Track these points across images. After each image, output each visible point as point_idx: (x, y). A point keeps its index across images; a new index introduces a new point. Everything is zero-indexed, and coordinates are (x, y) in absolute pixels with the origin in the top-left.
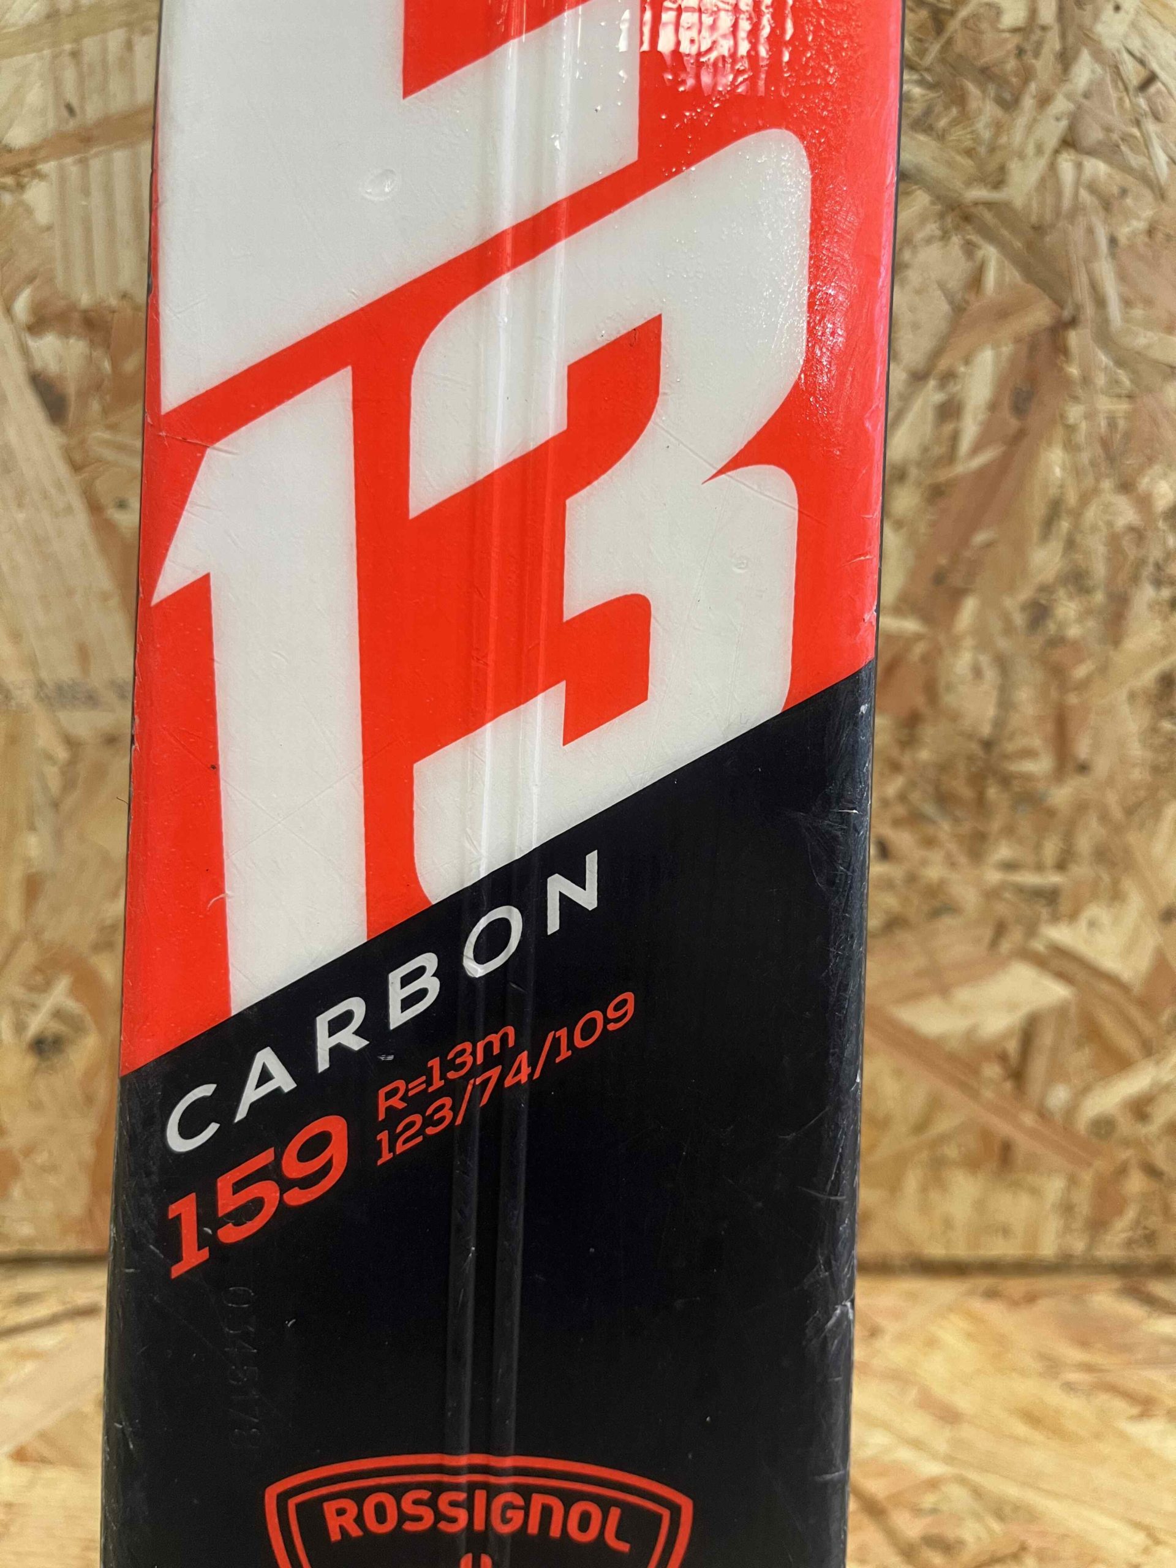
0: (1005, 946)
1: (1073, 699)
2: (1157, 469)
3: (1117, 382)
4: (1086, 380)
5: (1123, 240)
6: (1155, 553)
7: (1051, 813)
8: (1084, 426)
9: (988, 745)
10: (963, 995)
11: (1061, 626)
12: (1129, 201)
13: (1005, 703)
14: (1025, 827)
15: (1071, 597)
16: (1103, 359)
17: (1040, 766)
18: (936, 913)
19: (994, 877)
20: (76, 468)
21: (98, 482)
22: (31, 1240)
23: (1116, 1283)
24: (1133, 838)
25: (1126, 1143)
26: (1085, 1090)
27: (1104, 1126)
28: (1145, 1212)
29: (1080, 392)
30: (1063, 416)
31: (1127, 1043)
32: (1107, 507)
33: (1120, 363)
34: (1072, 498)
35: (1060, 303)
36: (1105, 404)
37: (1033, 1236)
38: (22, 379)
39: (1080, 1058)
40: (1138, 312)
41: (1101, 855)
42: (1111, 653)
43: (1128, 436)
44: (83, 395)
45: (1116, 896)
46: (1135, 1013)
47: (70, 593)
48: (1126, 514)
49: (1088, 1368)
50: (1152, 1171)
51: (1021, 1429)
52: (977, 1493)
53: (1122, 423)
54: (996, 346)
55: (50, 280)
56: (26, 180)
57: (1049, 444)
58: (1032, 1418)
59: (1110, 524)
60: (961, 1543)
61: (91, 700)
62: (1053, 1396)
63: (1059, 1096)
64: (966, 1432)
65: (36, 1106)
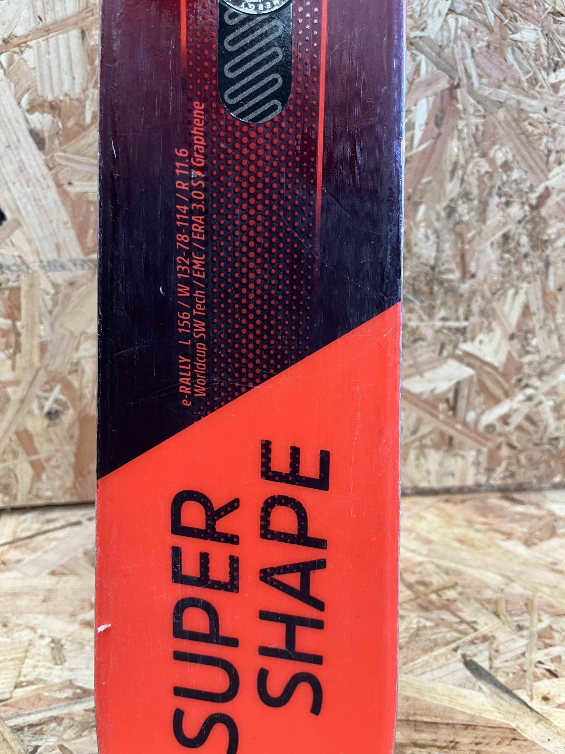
0: (445, 353)
1: (467, 247)
2: (497, 147)
3: (479, 111)
4: (465, 110)
5: (477, 50)
6: (499, 183)
7: (461, 295)
8: (466, 130)
9: (433, 268)
10: (428, 375)
11: (461, 216)
12: (479, 34)
13: (439, 250)
14: (451, 303)
15: (464, 203)
16: (472, 101)
17: (455, 276)
18: (416, 341)
19: (439, 324)
20: (51, 169)
21: (59, 174)
22: (51, 498)
23: (499, 495)
24: (495, 304)
25: (500, 435)
26: (483, 413)
27: (490, 428)
28: (509, 464)
29: (463, 115)
30: (457, 126)
31: (498, 392)
32: (477, 164)
33: (479, 102)
34: (462, 161)
35: (452, 78)
36: (474, 120)
37: (464, 476)
38: (27, 133)
39: (480, 400)
40: (485, 80)
41: (483, 312)
42: (482, 226)
43: (484, 133)
44: (52, 138)
45: (490, 330)
46: (500, 378)
47: (51, 222)
48: (485, 167)
49: (486, 524)
50: (511, 446)
51: (457, 545)
52: (438, 566)
53: (481, 128)
54: (427, 97)
55: (36, 90)
56: (23, 49)
57: (452, 138)
58: (461, 541)
59: (479, 171)
60: (431, 583)
61: (63, 267)
62: (471, 533)
63: (471, 416)
64: (434, 546)
65: (50, 441)
